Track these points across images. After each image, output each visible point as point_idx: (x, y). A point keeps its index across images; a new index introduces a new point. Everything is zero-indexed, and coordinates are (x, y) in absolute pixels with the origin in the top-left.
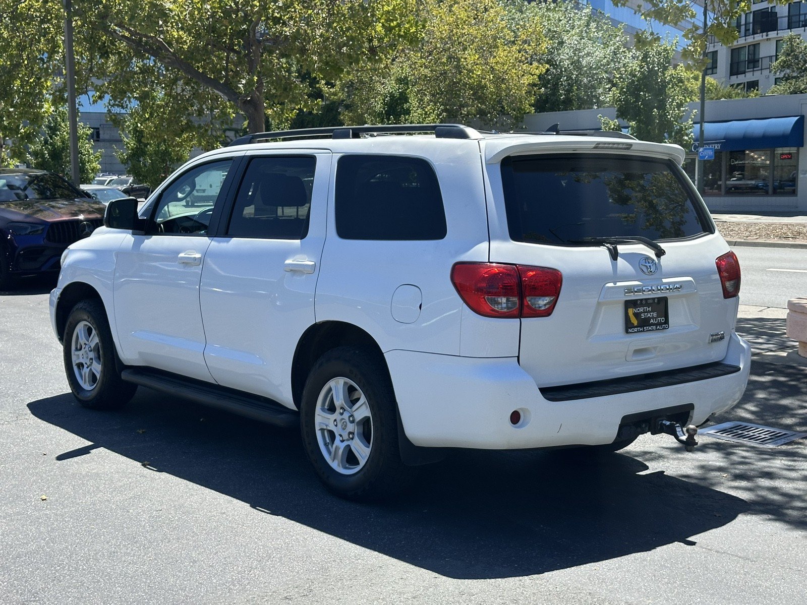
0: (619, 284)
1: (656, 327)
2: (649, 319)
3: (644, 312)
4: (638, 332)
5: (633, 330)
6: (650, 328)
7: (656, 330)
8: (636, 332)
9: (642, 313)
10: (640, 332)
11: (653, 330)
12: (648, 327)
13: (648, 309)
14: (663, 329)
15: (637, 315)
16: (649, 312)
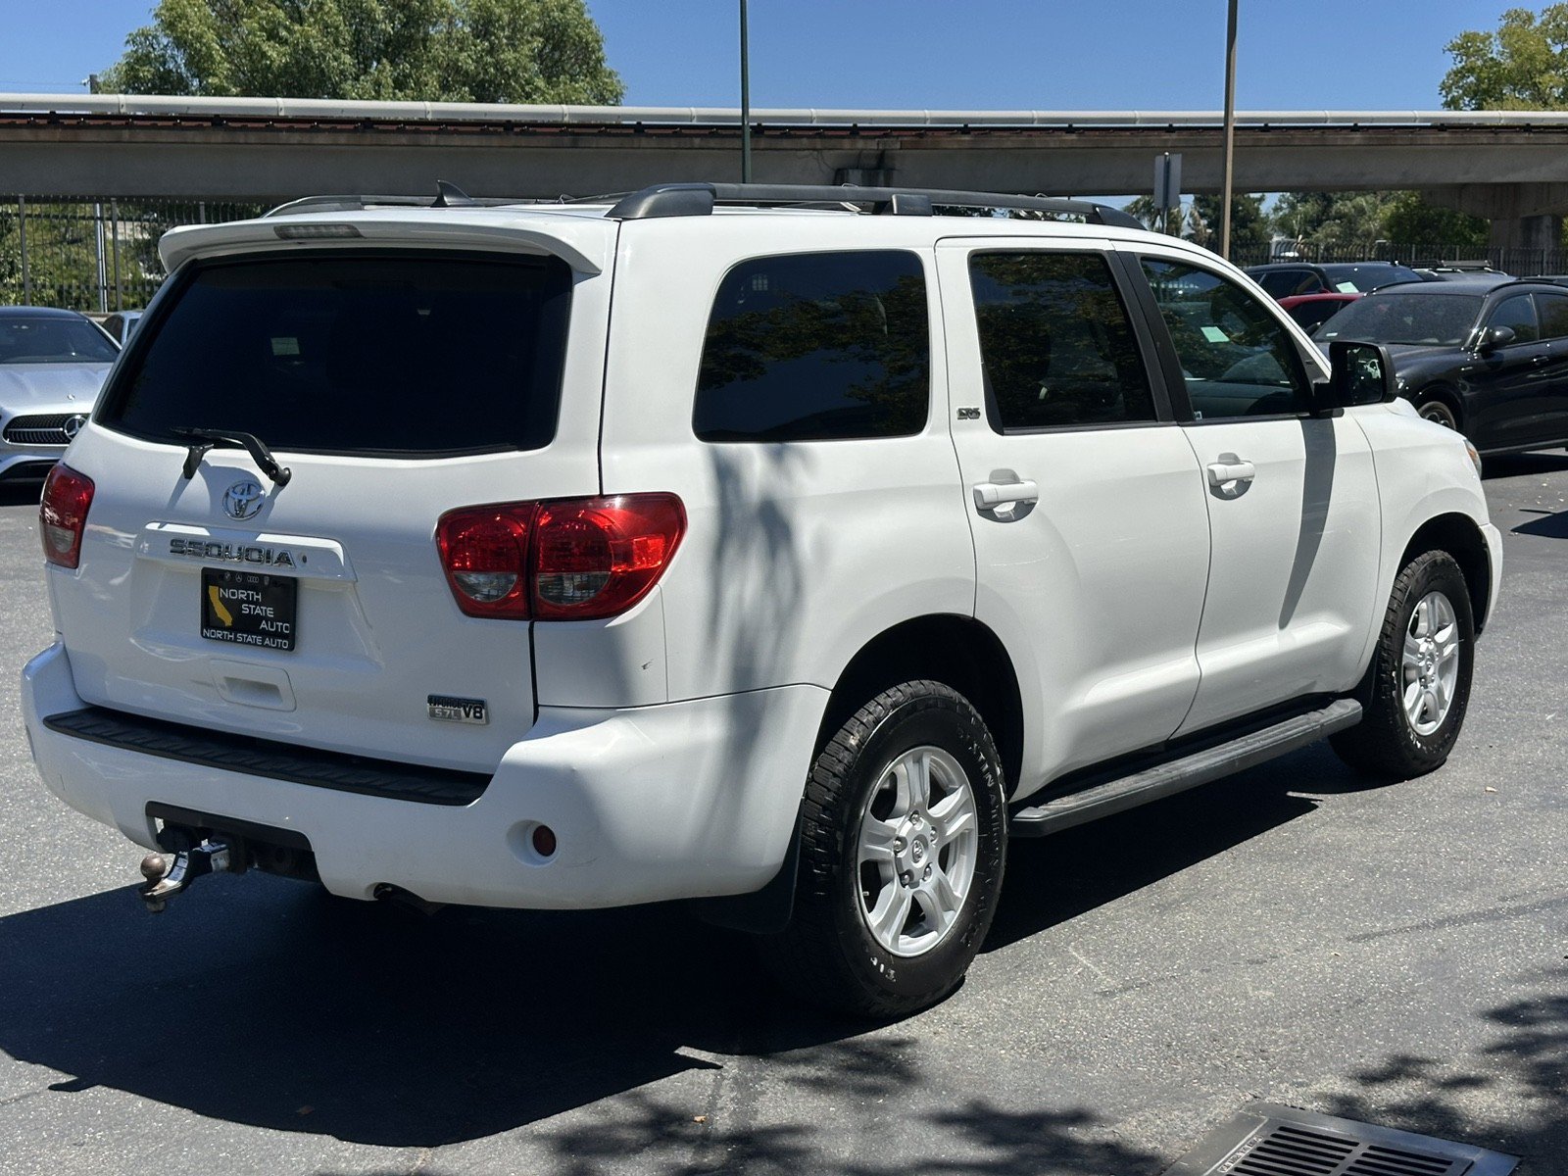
0: (169, 528)
1: (263, 640)
2: (259, 619)
3: (248, 602)
4: (223, 640)
5: (213, 634)
6: (249, 639)
7: (262, 645)
8: (219, 639)
9: (243, 601)
10: (227, 640)
11: (255, 644)
12: (245, 636)
13: (255, 597)
14: (277, 647)
15: (232, 606)
16: (256, 603)
